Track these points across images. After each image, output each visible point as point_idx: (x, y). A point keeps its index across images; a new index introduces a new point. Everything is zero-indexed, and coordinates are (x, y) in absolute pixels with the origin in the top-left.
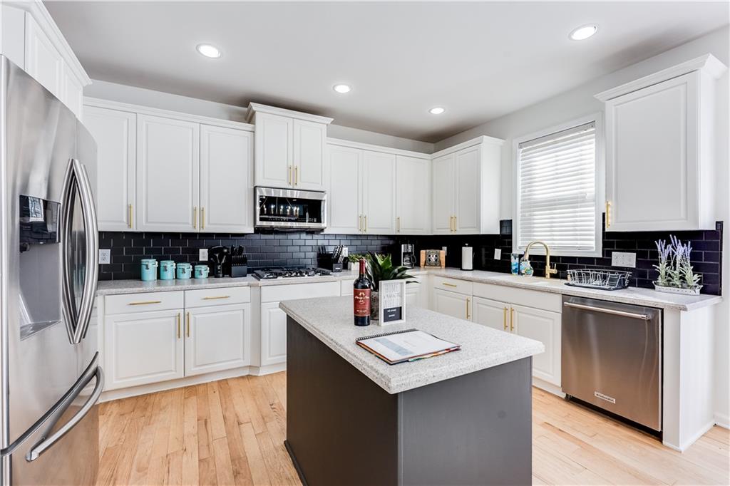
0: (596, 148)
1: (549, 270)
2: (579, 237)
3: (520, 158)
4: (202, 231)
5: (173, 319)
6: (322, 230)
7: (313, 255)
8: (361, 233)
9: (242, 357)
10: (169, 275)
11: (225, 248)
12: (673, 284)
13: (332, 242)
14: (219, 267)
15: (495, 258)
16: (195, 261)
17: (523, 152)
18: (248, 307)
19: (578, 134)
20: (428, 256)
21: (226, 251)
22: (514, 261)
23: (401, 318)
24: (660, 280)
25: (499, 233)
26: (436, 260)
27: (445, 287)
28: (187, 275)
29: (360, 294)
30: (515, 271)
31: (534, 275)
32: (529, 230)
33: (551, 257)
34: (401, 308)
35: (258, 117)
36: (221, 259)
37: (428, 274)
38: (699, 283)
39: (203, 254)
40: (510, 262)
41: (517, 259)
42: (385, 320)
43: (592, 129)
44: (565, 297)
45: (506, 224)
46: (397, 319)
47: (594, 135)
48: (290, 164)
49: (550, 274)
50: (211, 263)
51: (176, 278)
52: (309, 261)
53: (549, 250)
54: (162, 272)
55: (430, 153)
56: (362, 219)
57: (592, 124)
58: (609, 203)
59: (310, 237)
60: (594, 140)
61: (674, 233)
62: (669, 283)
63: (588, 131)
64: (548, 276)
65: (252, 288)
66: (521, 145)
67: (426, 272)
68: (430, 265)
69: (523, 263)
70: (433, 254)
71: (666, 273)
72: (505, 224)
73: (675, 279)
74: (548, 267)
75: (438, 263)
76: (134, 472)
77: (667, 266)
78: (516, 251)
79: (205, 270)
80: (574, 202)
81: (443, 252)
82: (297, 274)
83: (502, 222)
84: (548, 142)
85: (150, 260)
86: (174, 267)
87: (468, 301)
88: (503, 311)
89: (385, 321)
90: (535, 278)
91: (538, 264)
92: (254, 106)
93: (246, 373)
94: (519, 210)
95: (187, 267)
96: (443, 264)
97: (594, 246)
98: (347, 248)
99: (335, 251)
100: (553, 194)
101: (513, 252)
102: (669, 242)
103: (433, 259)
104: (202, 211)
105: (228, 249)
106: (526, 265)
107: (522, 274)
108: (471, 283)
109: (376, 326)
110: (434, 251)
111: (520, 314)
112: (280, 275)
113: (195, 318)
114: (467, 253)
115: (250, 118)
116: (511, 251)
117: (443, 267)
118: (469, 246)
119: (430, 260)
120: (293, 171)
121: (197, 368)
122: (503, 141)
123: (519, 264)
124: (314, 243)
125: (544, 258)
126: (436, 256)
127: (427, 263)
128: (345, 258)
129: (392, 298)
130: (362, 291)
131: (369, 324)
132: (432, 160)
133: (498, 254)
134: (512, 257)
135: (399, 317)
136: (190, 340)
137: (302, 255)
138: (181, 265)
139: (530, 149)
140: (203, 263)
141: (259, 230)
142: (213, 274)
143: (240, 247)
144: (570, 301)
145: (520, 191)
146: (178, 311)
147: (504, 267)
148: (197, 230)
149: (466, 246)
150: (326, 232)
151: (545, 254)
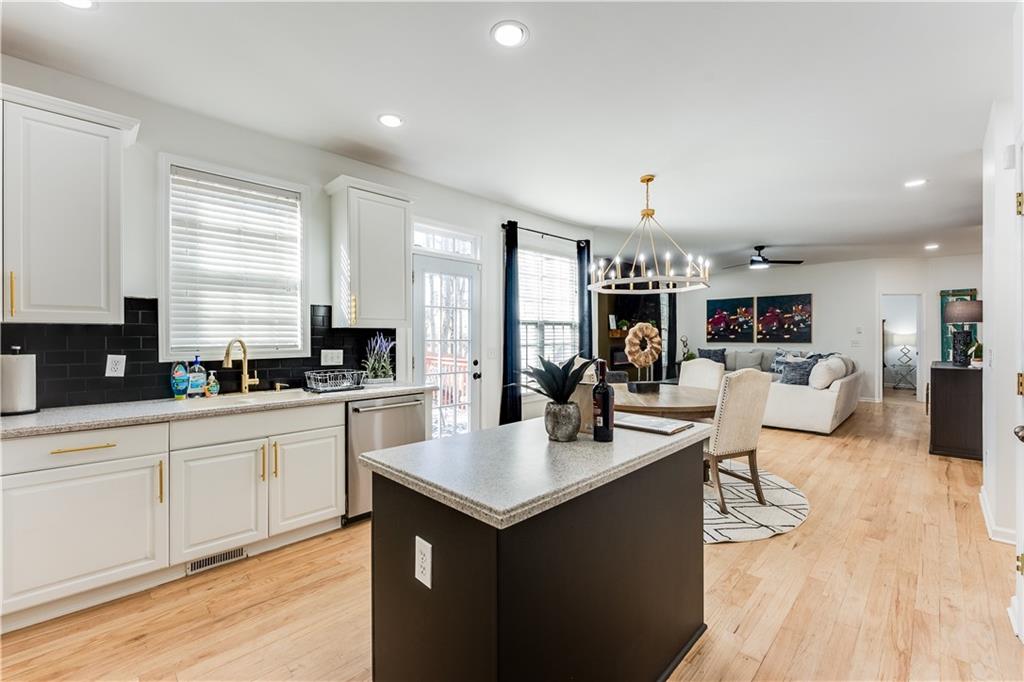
1: (247, 381)
2: (277, 333)
15: (109, 373)
25: (123, 323)
33: (249, 361)
45: (141, 306)
49: (250, 386)
63: (290, 200)
64: (246, 389)
72: (137, 306)
74: (245, 376)
83: (129, 303)
84: (216, 185)
87: (161, 465)
100: (243, 270)
101: (162, 358)
118: (24, 353)
133: (116, 366)
134: (179, 368)
151: (242, 359)
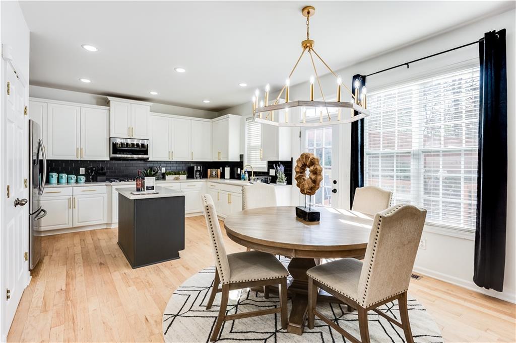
3: (246, 126)
4: (82, 159)
5: (67, 200)
6: (148, 159)
8: (170, 160)
9: (102, 219)
10: (64, 180)
11: (94, 167)
14: (91, 177)
15: (238, 173)
16: (77, 174)
17: (247, 122)
18: (106, 196)
20: (211, 172)
21: (94, 169)
22: (242, 174)
23: (153, 190)
26: (216, 174)
27: (211, 187)
28: (73, 181)
29: (138, 181)
30: (242, 179)
31: (248, 180)
33: (254, 172)
34: (153, 186)
35: (112, 103)
36: (92, 172)
37: (206, 181)
38: (286, 180)
39: (82, 170)
48: (129, 126)
50: (87, 175)
51: (68, 182)
53: (253, 169)
54: (60, 180)
55: (211, 118)
56: (171, 153)
59: (142, 162)
62: (279, 181)
65: (108, 187)
66: (247, 119)
67: (210, 180)
68: (212, 177)
74: (252, 176)
75: (217, 176)
76: (54, 251)
78: (245, 169)
79: (83, 179)
81: (220, 170)
85: (54, 173)
86: (67, 177)
88: (228, 195)
89: (146, 190)
91: (250, 175)
92: (110, 98)
93: (105, 227)
94: (246, 150)
95: (74, 177)
96: (219, 176)
97: (265, 167)
98: (164, 168)
103: (214, 174)
104: (81, 149)
105: (96, 168)
108: (220, 184)
110: (215, 170)
112: (123, 180)
113: (78, 201)
114: (227, 171)
115: (107, 103)
116: (243, 169)
117: (219, 178)
119: (212, 174)
120: (131, 130)
121: (79, 223)
123: (244, 175)
124: (145, 165)
126: (216, 172)
127: (211, 176)
128: (164, 173)
132: (212, 122)
133: (239, 171)
136: (76, 210)
138: (70, 176)
139: (250, 122)
140: (82, 175)
141: (112, 159)
142: (87, 181)
143: (102, 167)
145: (247, 141)
146: (69, 197)
147: (240, 177)
148: (79, 159)
149: (227, 167)
150: (150, 160)
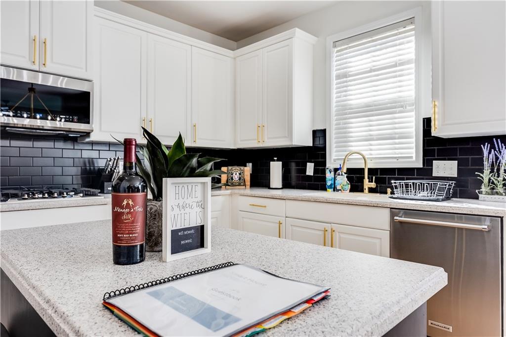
0: (416, 46)
1: (367, 184)
2: (397, 146)
3: (335, 59)
6: (88, 134)
7: (76, 171)
12: (497, 192)
13: (104, 154)
15: (308, 174)
17: (338, 51)
19: (396, 32)
20: (230, 174)
22: (329, 176)
23: (202, 245)
24: (484, 189)
25: (312, 145)
26: (240, 179)
29: (125, 203)
30: (330, 187)
31: (351, 191)
32: (344, 139)
33: (369, 169)
34: (202, 227)
37: (231, 195)
40: (325, 177)
41: (333, 173)
42: (174, 251)
43: (412, 27)
44: (394, 212)
45: (320, 135)
46: (197, 248)
47: (414, 32)
49: (369, 188)
52: (69, 180)
53: (368, 161)
55: (233, 50)
57: (411, 20)
58: (436, 103)
59: (69, 145)
60: (413, 38)
61: (497, 137)
62: (493, 191)
63: (406, 29)
64: (366, 191)
66: (336, 43)
67: (229, 192)
68: (233, 185)
69: (338, 178)
70: (236, 172)
71: (490, 179)
72: (318, 135)
73: (499, 186)
74: (366, 180)
75: (241, 183)
77: (491, 173)
78: (331, 164)
80: (394, 107)
81: (248, 169)
82: (44, 194)
83: (314, 132)
87: (280, 223)
88: (323, 232)
89: (172, 253)
90: (352, 194)
91: (355, 178)
94: (334, 118)
96: (248, 183)
97: (414, 155)
99: (107, 165)
101: (327, 166)
102: (493, 147)
103: (236, 177)
106: (342, 180)
107: (338, 190)
108: (283, 201)
109: (156, 263)
110: (238, 168)
111: (342, 235)
112: (15, 196)
114: (276, 168)
116: (325, 166)
117: (248, 187)
118: (278, 160)
119: (232, 179)
120: (39, 46)
122: (316, 38)
123: (335, 179)
124: (77, 154)
125: (362, 171)
126: (240, 174)
127: (229, 183)
129: (187, 210)
130: (128, 198)
131: (142, 260)
132: (235, 58)
133: (310, 169)
134: (327, 172)
135: (199, 244)
137: (58, 171)
139: (346, 49)
144: (400, 215)
145: (334, 96)
147: (318, 183)
149: (274, 161)
150: (93, 137)
151: (364, 167)
